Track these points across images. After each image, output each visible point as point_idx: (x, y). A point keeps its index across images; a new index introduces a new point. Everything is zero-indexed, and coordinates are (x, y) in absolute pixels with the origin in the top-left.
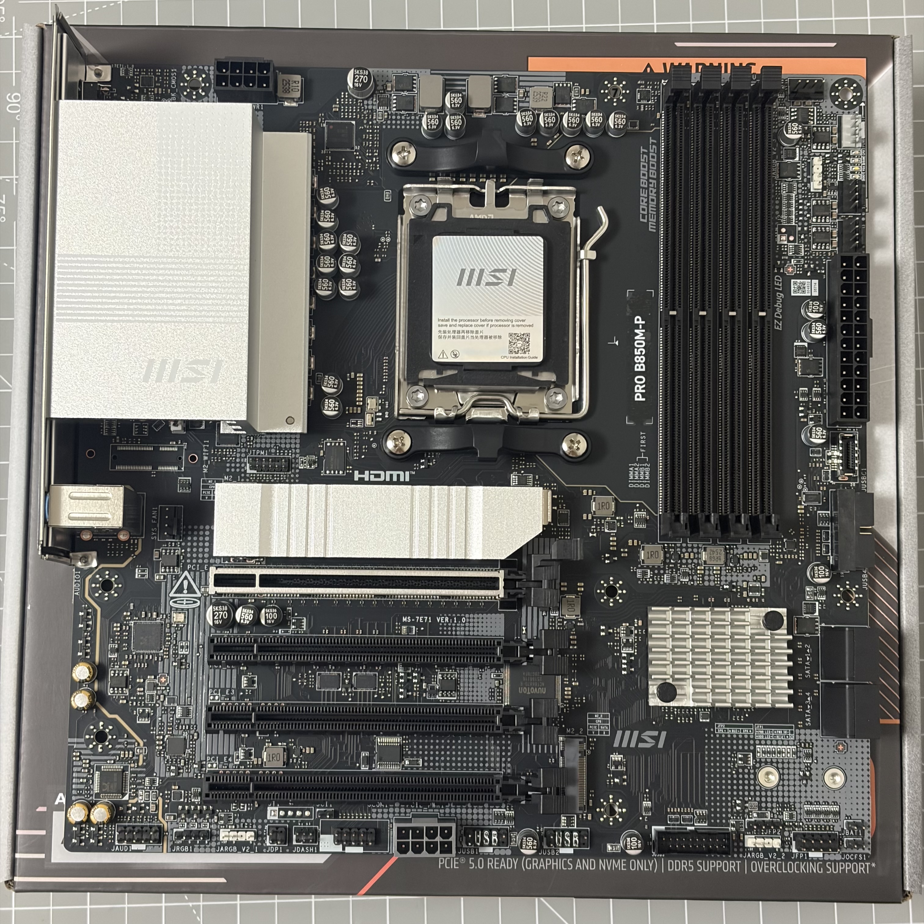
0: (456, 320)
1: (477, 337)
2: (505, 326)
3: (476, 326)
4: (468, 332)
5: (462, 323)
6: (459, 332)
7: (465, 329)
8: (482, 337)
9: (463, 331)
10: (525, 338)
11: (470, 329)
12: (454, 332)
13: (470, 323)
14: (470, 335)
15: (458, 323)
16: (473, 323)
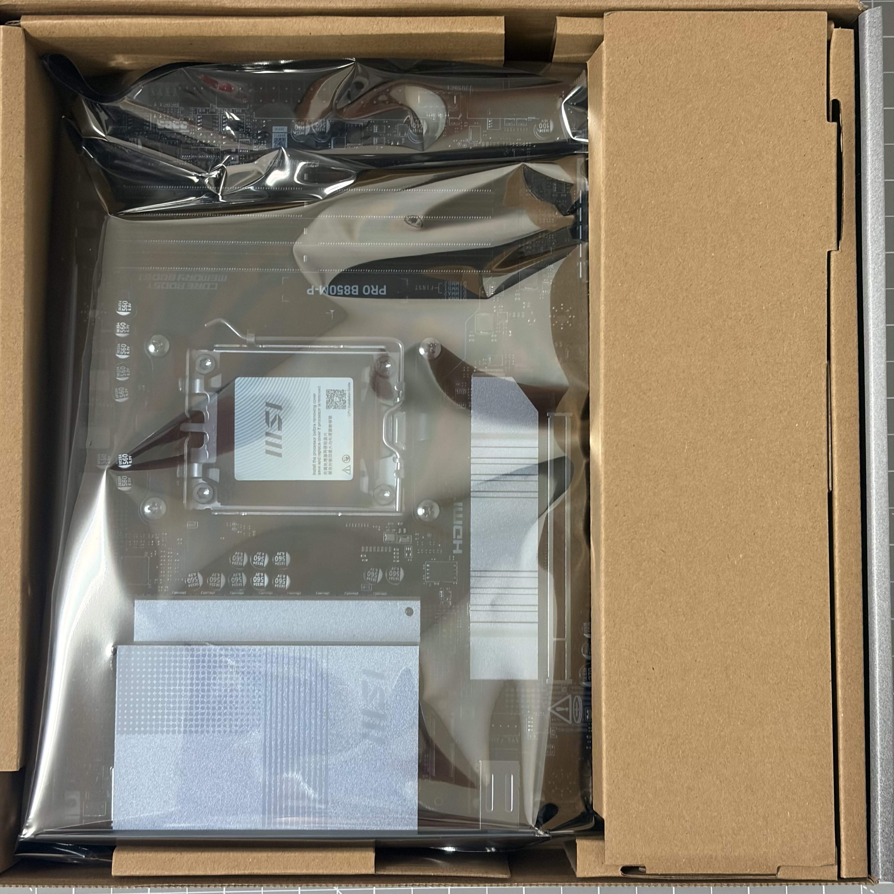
0: (315, 458)
1: (330, 439)
2: (319, 413)
3: (319, 440)
4: (325, 447)
5: (317, 453)
6: (325, 456)
7: (322, 450)
8: (330, 434)
9: (325, 452)
10: (331, 394)
11: (322, 445)
12: (325, 460)
13: (317, 445)
14: (328, 445)
15: (317, 456)
16: (317, 442)
